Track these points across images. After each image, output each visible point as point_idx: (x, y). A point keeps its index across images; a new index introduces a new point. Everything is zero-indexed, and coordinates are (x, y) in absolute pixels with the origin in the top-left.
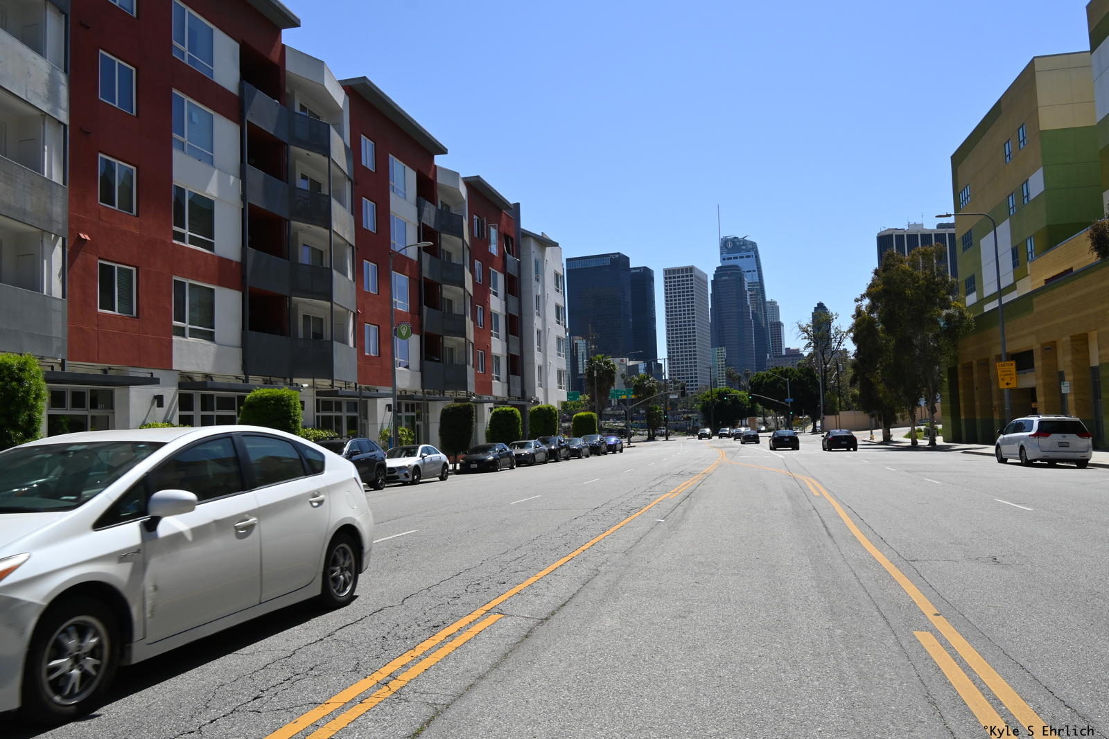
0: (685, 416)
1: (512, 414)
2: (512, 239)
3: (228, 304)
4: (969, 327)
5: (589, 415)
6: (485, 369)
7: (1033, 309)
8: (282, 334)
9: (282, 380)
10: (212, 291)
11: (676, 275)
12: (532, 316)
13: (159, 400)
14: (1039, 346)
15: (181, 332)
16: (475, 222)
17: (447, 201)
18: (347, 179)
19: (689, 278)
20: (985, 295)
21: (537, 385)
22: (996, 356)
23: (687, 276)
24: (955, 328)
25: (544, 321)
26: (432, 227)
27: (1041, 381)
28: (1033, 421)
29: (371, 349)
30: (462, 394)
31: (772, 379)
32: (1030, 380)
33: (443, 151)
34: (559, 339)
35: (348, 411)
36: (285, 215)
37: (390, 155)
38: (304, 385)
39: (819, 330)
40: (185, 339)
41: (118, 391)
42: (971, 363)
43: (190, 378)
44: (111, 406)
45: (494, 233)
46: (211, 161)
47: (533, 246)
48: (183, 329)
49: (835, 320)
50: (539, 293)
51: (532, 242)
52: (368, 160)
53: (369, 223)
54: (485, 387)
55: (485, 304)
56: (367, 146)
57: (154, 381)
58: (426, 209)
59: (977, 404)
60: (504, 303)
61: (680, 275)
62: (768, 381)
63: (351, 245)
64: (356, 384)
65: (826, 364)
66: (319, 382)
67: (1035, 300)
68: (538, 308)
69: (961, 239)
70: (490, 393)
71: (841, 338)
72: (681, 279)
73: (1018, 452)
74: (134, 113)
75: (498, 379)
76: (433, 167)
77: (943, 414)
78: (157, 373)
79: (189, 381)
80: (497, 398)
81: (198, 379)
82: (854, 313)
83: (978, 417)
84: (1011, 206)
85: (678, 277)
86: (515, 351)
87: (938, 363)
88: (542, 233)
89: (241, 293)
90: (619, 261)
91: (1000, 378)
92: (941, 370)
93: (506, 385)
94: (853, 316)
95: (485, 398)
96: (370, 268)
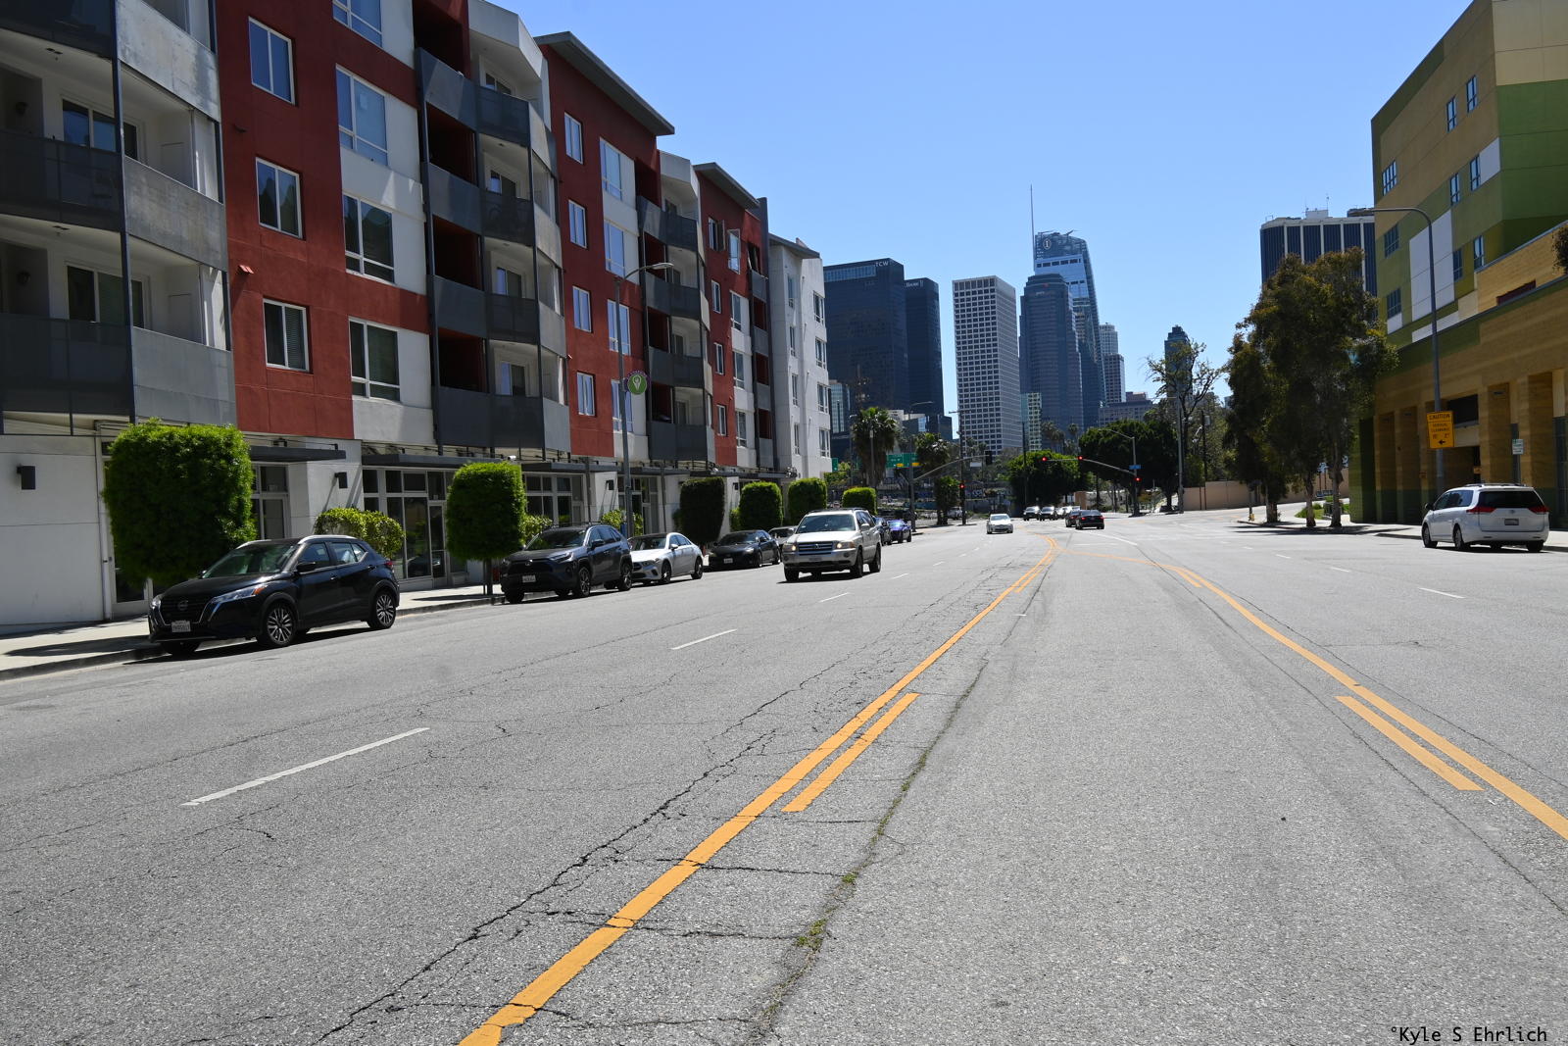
0: (988, 490)
1: (770, 492)
2: (758, 250)
3: (414, 350)
4: (1392, 362)
5: (865, 492)
6: (727, 431)
7: (1479, 339)
8: (478, 390)
9: (481, 450)
10: (394, 334)
11: (971, 290)
12: (786, 358)
13: (341, 479)
14: (1486, 389)
15: (360, 390)
16: (711, 227)
17: (674, 200)
18: (549, 176)
19: (989, 294)
20: (1415, 318)
21: (793, 450)
22: (1427, 403)
23: (986, 291)
24: (1373, 364)
25: (801, 362)
26: (657, 237)
27: (1487, 437)
28: (1472, 492)
29: (586, 410)
30: (700, 465)
31: (1111, 438)
32: (1472, 436)
33: (668, 130)
34: (821, 388)
35: (559, 490)
36: (477, 229)
37: (601, 140)
38: (511, 457)
39: (1178, 367)
40: (365, 400)
41: (292, 468)
42: (1392, 413)
43: (373, 450)
44: (284, 487)
45: (734, 242)
46: (385, 161)
47: (786, 259)
48: (363, 386)
49: (1200, 354)
50: (794, 324)
51: (784, 251)
52: (574, 149)
53: (578, 237)
54: (728, 455)
55: (726, 340)
56: (572, 128)
57: (339, 455)
58: (648, 212)
59: (1399, 469)
60: (749, 338)
61: (977, 289)
62: (1106, 441)
63: (557, 267)
64: (569, 454)
65: (1187, 416)
66: (525, 451)
67: (1482, 327)
68: (793, 345)
69: (1383, 239)
70: (734, 463)
71: (1208, 379)
72: (977, 296)
73: (1451, 533)
74: (293, 101)
75: (743, 443)
76: (655, 152)
77: (1351, 484)
78: (343, 445)
79: (372, 453)
80: (741, 468)
81: (382, 451)
82: (1231, 345)
83: (1400, 488)
84: (1454, 192)
85: (974, 293)
86: (765, 406)
87: (1347, 415)
88: (797, 239)
89: (427, 337)
90: (889, 271)
91: (1431, 434)
92: (1351, 423)
93: (754, 452)
94: (1230, 350)
95: (729, 469)
96: (581, 296)
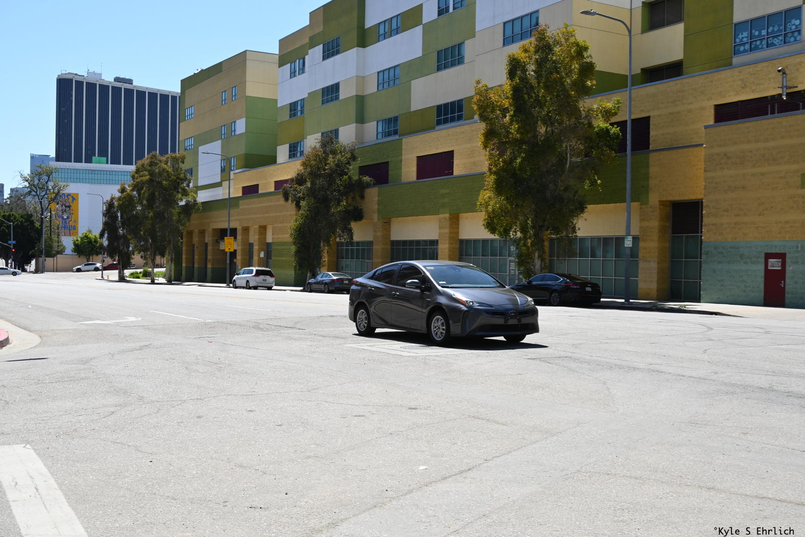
7: (239, 206)
14: (241, 228)
22: (213, 229)
24: (190, 208)
27: (240, 247)
28: (253, 270)
42: (194, 231)
59: (196, 257)
67: (241, 202)
73: (245, 283)
83: (196, 266)
84: (223, 133)
91: (226, 246)
